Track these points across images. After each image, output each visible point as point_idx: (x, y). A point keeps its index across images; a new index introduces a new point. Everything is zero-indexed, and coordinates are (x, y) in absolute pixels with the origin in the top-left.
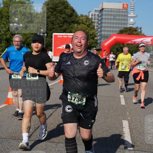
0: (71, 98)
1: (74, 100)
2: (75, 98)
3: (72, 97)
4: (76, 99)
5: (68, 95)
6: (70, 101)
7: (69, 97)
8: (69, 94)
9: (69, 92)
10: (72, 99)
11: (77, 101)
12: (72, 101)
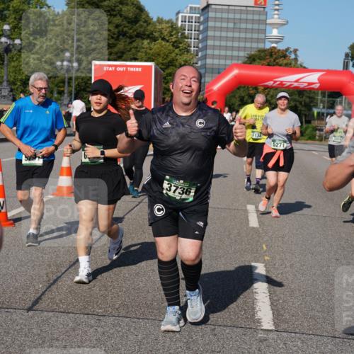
0: (170, 187)
1: (174, 192)
4: (179, 190)
5: (165, 181)
6: (166, 193)
7: (166, 185)
8: (167, 180)
10: (170, 190)
12: (171, 194)
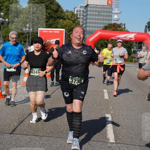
2: (76, 80)
3: (73, 80)
5: (70, 79)
9: (70, 77)
11: (77, 83)
